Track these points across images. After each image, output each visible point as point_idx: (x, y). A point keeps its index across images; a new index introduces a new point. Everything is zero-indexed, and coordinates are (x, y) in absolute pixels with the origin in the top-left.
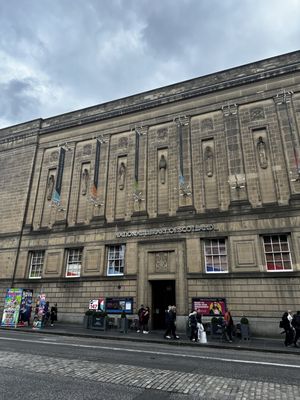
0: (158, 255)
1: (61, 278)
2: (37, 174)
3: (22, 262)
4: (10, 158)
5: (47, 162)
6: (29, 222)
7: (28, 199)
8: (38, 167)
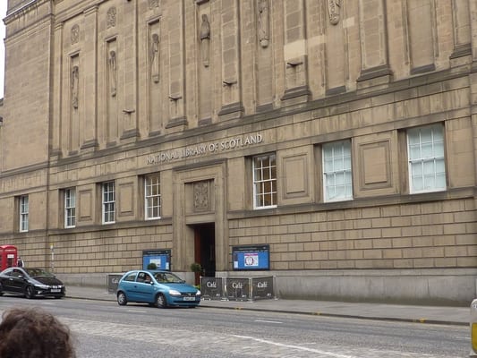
0: (197, 186)
1: (95, 226)
2: (57, 66)
3: (55, 206)
4: (24, 45)
5: (67, 45)
6: (56, 145)
7: (51, 110)
8: (57, 55)
